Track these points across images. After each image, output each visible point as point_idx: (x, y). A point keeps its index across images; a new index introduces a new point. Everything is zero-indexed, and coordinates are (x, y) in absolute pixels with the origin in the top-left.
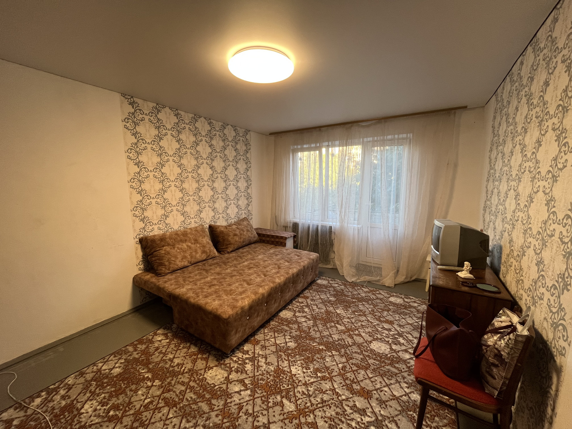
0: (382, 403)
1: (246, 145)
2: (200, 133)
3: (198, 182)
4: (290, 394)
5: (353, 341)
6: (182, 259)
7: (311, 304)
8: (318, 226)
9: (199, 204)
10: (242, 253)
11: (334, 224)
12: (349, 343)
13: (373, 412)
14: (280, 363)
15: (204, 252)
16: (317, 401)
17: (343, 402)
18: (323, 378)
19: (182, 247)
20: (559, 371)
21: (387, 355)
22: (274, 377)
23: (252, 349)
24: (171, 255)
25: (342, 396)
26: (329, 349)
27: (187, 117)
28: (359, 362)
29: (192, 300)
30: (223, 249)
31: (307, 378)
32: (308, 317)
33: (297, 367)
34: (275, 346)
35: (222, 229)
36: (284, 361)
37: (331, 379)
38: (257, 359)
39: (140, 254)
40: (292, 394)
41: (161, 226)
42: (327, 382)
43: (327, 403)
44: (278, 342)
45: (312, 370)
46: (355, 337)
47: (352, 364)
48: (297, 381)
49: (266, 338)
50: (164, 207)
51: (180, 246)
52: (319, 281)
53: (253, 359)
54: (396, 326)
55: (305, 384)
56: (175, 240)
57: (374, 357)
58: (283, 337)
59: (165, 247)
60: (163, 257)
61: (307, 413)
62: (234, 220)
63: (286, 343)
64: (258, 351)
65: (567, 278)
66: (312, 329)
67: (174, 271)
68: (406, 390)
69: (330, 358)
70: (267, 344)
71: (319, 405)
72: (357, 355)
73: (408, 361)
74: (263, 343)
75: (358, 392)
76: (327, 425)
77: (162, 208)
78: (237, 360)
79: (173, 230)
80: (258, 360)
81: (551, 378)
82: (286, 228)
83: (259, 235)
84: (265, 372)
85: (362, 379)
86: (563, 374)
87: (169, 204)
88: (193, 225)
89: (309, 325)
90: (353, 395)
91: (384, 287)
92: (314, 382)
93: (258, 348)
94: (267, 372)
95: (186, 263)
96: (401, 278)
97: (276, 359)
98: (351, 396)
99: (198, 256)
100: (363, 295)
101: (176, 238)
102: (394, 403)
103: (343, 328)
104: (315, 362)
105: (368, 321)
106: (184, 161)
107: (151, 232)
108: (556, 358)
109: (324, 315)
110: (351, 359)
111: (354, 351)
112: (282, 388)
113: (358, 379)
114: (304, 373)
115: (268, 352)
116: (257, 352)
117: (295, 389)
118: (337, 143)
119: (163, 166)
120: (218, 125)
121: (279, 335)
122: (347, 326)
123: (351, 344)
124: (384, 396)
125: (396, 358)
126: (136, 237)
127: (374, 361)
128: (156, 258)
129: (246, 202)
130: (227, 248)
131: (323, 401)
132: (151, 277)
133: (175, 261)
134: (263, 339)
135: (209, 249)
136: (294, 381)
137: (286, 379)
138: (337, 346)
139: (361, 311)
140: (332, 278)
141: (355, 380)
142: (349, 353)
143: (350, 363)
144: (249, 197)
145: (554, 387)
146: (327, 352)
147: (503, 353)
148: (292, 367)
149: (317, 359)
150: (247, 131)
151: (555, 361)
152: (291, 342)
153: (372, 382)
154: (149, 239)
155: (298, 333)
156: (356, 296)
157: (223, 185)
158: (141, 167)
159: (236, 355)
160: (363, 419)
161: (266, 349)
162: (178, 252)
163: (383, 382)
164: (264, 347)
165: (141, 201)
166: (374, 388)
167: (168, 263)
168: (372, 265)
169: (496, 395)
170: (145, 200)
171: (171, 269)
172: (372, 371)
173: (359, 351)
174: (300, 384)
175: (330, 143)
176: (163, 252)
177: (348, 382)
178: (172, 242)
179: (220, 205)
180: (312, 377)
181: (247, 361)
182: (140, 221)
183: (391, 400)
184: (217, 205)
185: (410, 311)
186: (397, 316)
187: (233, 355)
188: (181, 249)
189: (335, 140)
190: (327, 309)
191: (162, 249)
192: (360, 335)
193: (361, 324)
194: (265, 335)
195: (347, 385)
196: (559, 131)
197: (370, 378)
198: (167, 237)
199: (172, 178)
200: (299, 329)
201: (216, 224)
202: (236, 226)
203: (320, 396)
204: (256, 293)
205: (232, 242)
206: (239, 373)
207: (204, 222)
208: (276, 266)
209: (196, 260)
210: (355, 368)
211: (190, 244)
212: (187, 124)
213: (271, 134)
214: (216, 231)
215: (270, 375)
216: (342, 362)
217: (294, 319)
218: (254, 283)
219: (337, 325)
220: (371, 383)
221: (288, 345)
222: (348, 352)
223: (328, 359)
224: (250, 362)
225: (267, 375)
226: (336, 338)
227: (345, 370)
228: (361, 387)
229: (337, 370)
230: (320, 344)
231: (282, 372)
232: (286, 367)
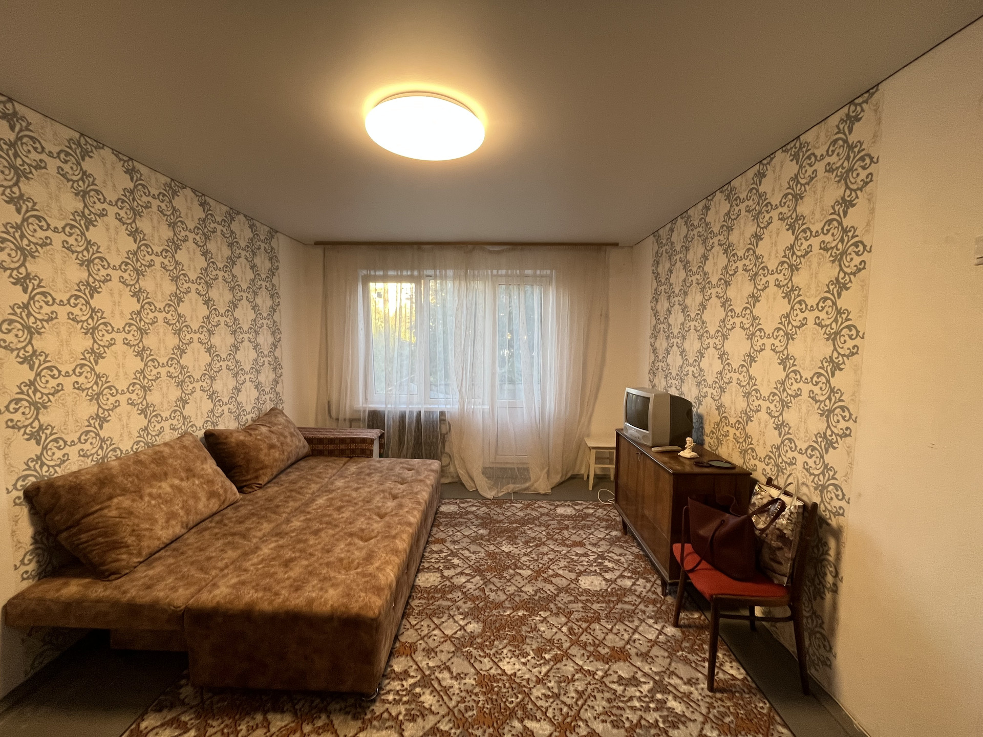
0: (645, 656)
1: (271, 259)
2: (182, 222)
3: (178, 332)
4: (529, 709)
5: (556, 587)
6: (167, 521)
7: (458, 550)
8: (420, 412)
9: (180, 384)
10: (293, 482)
11: (448, 406)
12: (552, 592)
13: (645, 675)
14: (477, 665)
15: (212, 495)
16: (573, 698)
17: (605, 680)
18: (557, 659)
19: (160, 491)
20: (837, 534)
21: (607, 590)
22: (485, 693)
23: (411, 663)
24: (138, 517)
25: (598, 673)
26: (533, 612)
27: (156, 182)
28: (584, 614)
30: (250, 480)
31: (535, 671)
32: (468, 571)
33: (507, 660)
34: (449, 642)
35: (242, 438)
36: (482, 659)
37: (567, 655)
38: (433, 677)
40: (532, 707)
41: (87, 446)
42: (564, 662)
43: (587, 694)
44: (449, 632)
45: (532, 654)
46: (554, 580)
47: (577, 620)
48: (524, 683)
49: (423, 634)
50: (96, 397)
51: (155, 491)
52: (443, 509)
53: (426, 681)
54: (590, 548)
55: (539, 681)
56: (137, 477)
57: (595, 599)
58: (451, 619)
59: (115, 500)
60: (116, 525)
61: (573, 724)
62: (251, 415)
63: (462, 628)
64: (424, 663)
66: (487, 590)
67: (151, 558)
68: (656, 626)
69: (544, 624)
70: (432, 644)
71: (580, 703)
72: (575, 605)
73: (633, 588)
74: (424, 645)
75: (611, 656)
76: (609, 725)
77: (91, 400)
78: (397, 697)
79: (118, 452)
80: (437, 678)
81: (826, 544)
82: (354, 421)
83: (309, 440)
84: (463, 694)
85: (603, 635)
86: (845, 534)
87: (109, 388)
88: (168, 436)
89: (478, 586)
90: (607, 663)
91: (538, 496)
92: (549, 671)
93: (419, 657)
94: (467, 692)
95: (178, 530)
96: (557, 479)
97: (466, 663)
98: (607, 666)
99: (201, 505)
100: (521, 514)
101: (141, 472)
102: (655, 651)
103: (529, 572)
104: (528, 641)
105: (553, 550)
106: (147, 283)
107: (59, 466)
108: (830, 521)
109: (489, 561)
110: (571, 613)
111: (565, 600)
112: (511, 706)
113: (598, 638)
114: (525, 664)
115: (444, 657)
116: (423, 665)
117: (531, 696)
119: (94, 291)
120: (220, 211)
121: (443, 620)
122: (531, 567)
123: (555, 592)
124: (642, 647)
125: (618, 590)
126: (15, 485)
127: (599, 605)
128: (94, 532)
129: (272, 376)
130: (257, 478)
131: (580, 694)
132: (86, 587)
133: (152, 530)
134: (419, 637)
135: (222, 487)
136: (519, 684)
137: (505, 687)
138: (541, 603)
139: (534, 538)
140: (461, 499)
141: (597, 642)
142: (563, 607)
143: (573, 621)
144: (276, 366)
145: (832, 552)
146: (533, 617)
147: (785, 531)
148: (500, 664)
149: (527, 634)
150: (273, 232)
151: (828, 524)
152: (470, 623)
153: (616, 634)
154: (63, 486)
155: (469, 604)
156: (513, 519)
157: (230, 340)
159: (388, 688)
160: (642, 690)
161: (436, 653)
162: (154, 506)
163: (628, 629)
164: (430, 652)
165: (32, 383)
166: (623, 642)
167: (133, 538)
168: (515, 466)
169: (785, 582)
170: (43, 380)
171: (145, 552)
172: (606, 620)
173: (572, 598)
174: (531, 685)
176: (114, 513)
177: (591, 649)
178: (132, 482)
179: (224, 384)
180: (540, 665)
181: (418, 690)
182: (28, 440)
183: (651, 647)
184: (218, 386)
185: (591, 521)
186: (581, 532)
187: (382, 692)
188: (159, 496)
190: (486, 551)
191: (109, 506)
192: (557, 575)
193: (549, 558)
194: (416, 630)
195: (591, 654)
197: (611, 630)
198: (114, 472)
199: (118, 323)
200: (467, 596)
201: (216, 428)
202: (267, 428)
203: (572, 689)
205: (266, 463)
206: (420, 720)
207: (192, 426)
209: (199, 518)
210: (584, 625)
211: (177, 482)
212: (154, 196)
213: (318, 243)
214: (225, 444)
215: (476, 694)
216: (563, 623)
217: (448, 583)
218: (373, 534)
219: (518, 571)
220: (616, 637)
221: (469, 631)
222: (560, 605)
223: (543, 628)
224: (424, 690)
225: (471, 696)
226: (531, 591)
227: (575, 634)
228: (609, 647)
229: (564, 638)
230: (515, 609)
231: (492, 679)
232: (491, 668)
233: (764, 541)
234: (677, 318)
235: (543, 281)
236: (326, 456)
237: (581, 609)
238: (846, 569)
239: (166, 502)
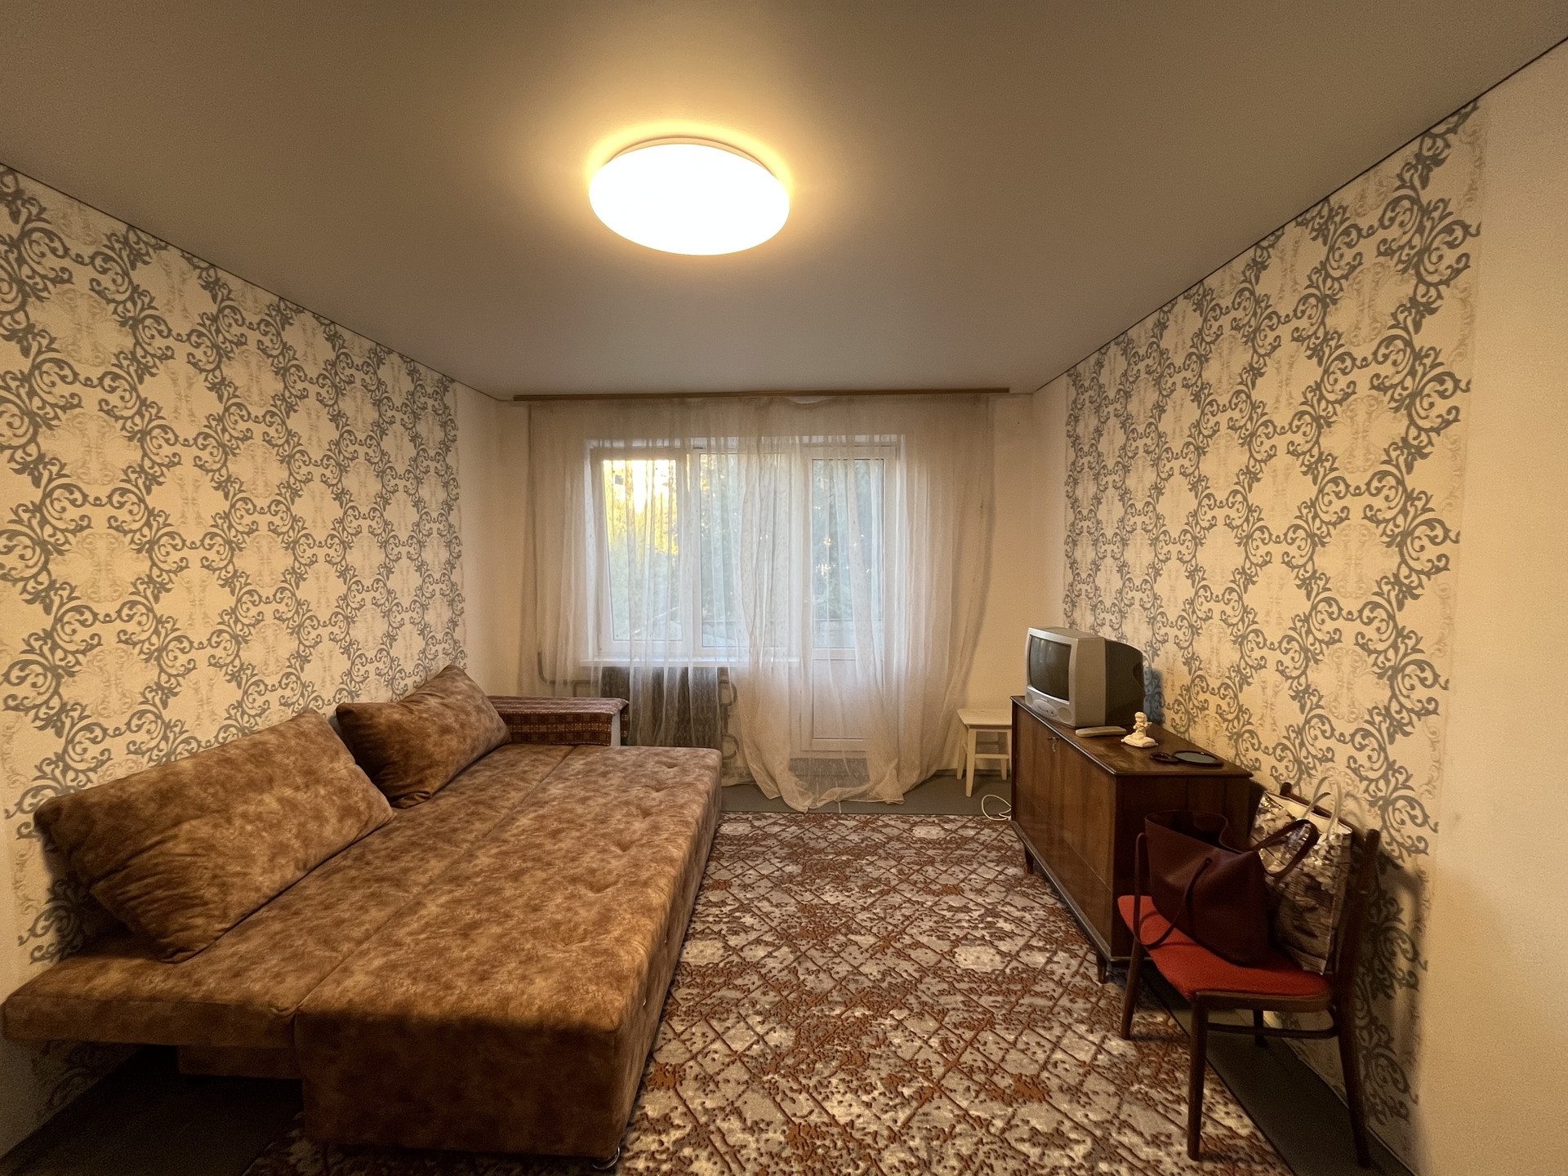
0: (1075, 1092)
1: (444, 425)
2: (298, 368)
3: (292, 546)
5: (916, 966)
6: (272, 859)
7: (751, 900)
8: (685, 671)
9: (296, 631)
10: (481, 789)
11: (732, 660)
12: (910, 975)
13: (1077, 1126)
14: (788, 1107)
15: (346, 812)
16: (954, 1168)
17: (1007, 1135)
18: (923, 1097)
19: (260, 809)
20: (1415, 884)
21: (1003, 971)
22: (801, 1159)
23: (675, 1102)
24: (224, 854)
25: (994, 1122)
26: (880, 1011)
27: (254, 302)
28: (966, 1015)
29: (429, 1009)
30: (409, 786)
31: (887, 1117)
32: (768, 938)
33: (839, 1097)
34: (739, 1064)
35: (396, 716)
36: (795, 1096)
37: (941, 1090)
38: (712, 1128)
39: (39, 879)
41: (141, 737)
42: (936, 1102)
43: (977, 1161)
44: (738, 1046)
45: (881, 1089)
46: (913, 954)
47: (955, 1026)
48: (869, 1140)
49: (695, 1049)
50: (156, 655)
51: (252, 808)
52: (726, 829)
53: (700, 1136)
54: (972, 896)
55: (894, 1137)
56: (223, 786)
57: (984, 987)
58: (742, 1024)
59: (186, 826)
60: (186, 868)
62: (414, 678)
63: (761, 1038)
64: (698, 1101)
65: (1399, 712)
66: (801, 971)
67: (243, 922)
68: (1091, 1037)
69: (899, 1033)
70: (711, 1069)
72: (950, 999)
73: (1048, 968)
74: (697, 1069)
75: (1016, 1091)
77: (147, 660)
78: (651, 1165)
79: (194, 745)
80: (719, 1129)
81: (1393, 901)
82: (579, 685)
83: (507, 718)
84: (764, 1160)
85: (1001, 1053)
86: (1429, 885)
87: (178, 639)
88: (277, 715)
89: (786, 963)
90: (1011, 1106)
91: (884, 807)
92: (909, 1119)
93: (689, 1091)
94: (771, 1155)
95: (290, 873)
96: (913, 778)
97: (768, 1102)
98: (1010, 1110)
99: (328, 831)
100: (855, 838)
101: (230, 778)
102: (1092, 1083)
103: (872, 940)
104: (872, 1062)
105: (909, 900)
106: (240, 467)
107: (94, 770)
108: (1400, 862)
109: (804, 920)
110: (944, 1013)
111: (934, 989)
113: (992, 1057)
114: (868, 1105)
115: (730, 1091)
116: (695, 1105)
117: (881, 1165)
118: (733, 442)
119: (152, 481)
120: (359, 348)
121: (728, 1024)
122: (875, 930)
123: (916, 975)
124: (1069, 1074)
125: (1024, 971)
126: (19, 805)
127: (992, 998)
128: (149, 880)
129: (447, 614)
130: (421, 782)
131: (966, 1161)
132: (136, 973)
133: (245, 874)
134: (688, 1055)
135: (364, 799)
136: (860, 1143)
137: (835, 1147)
138: (893, 994)
139: (878, 880)
140: (754, 812)
141: (991, 1066)
142: (931, 1001)
143: (949, 1026)
144: (454, 598)
145: (1406, 916)
146: (880, 1020)
147: (1320, 879)
148: (826, 1105)
149: (872, 1051)
150: (446, 381)
151: (1398, 867)
152: (773, 1029)
153: (1023, 1051)
154: (99, 804)
155: (772, 996)
156: (841, 846)
157: (379, 557)
158: (50, 480)
159: (637, 1147)
160: (1072, 1154)
161: (717, 1084)
162: (251, 834)
163: (1043, 1042)
164: (707, 1082)
165: (48, 635)
166: (1037, 1066)
167: (215, 890)
168: (843, 756)
169: (1323, 968)
170: (68, 629)
171: (234, 913)
172: (1004, 1025)
173: (945, 986)
174: (881, 1145)
175: (713, 442)
176: (183, 848)
177: (980, 1078)
178: (214, 795)
179: (368, 630)
180: (895, 1107)
181: (687, 1151)
182: (41, 728)
183: (1085, 1075)
184: (358, 632)
185: (971, 850)
186: (956, 869)
187: (627, 1155)
188: (259, 817)
189: (726, 436)
190: (799, 903)
191: (175, 837)
192: (917, 945)
193: (903, 915)
194: (684, 1042)
195: (982, 1087)
196: (1312, 456)
197: (1014, 1044)
198: (185, 779)
199: (193, 534)
200: (768, 983)
201: (356, 701)
202: (438, 700)
203: (951, 1152)
204: (647, 910)
205: (437, 757)
207: (315, 699)
208: (634, 810)
209: (325, 852)
210: (968, 1035)
211: (288, 792)
212: (250, 325)
213: (519, 398)
214: (370, 727)
215: (787, 1161)
216: (932, 1030)
217: (735, 959)
218: (611, 878)
219: (852, 937)
220: (1022, 1056)
221: (772, 1044)
222: (925, 998)
223: (897, 1039)
224: (697, 1152)
225: (777, 1164)
226: (875, 973)
227: (952, 1051)
228: (1012, 1075)
229: (935, 1058)
230: (849, 1005)
231: (812, 1132)
232: (811, 1112)
233: (1282, 896)
234: (1111, 512)
235: (883, 453)
236: (535, 743)
237: (961, 1006)
238: (1434, 946)
239: (271, 826)
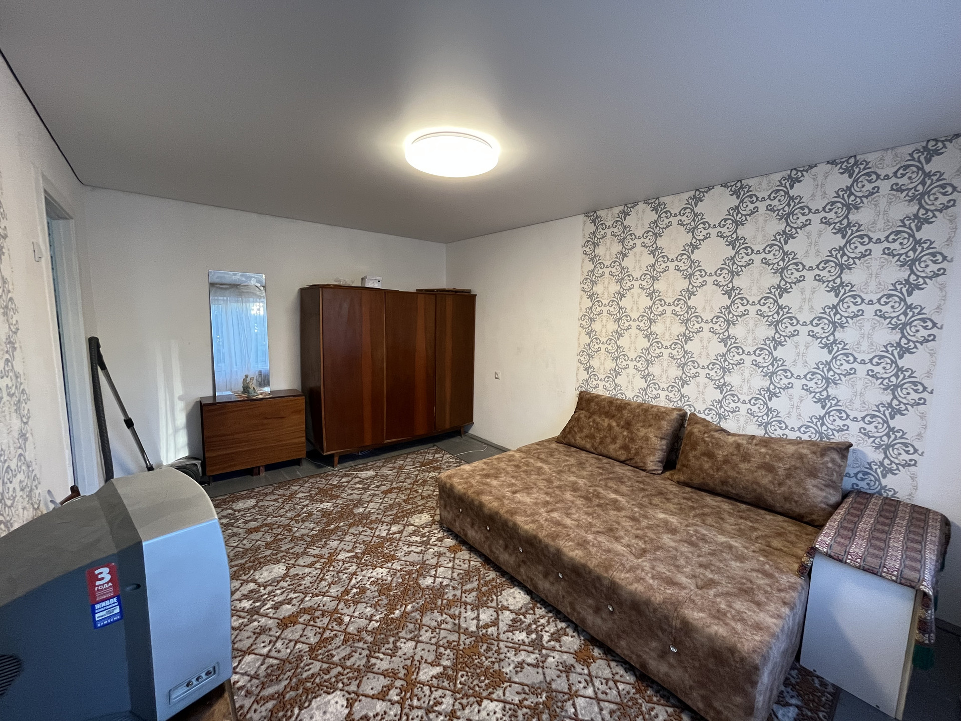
0: (262, 632)
5: (375, 670)
12: (377, 658)
13: (266, 616)
17: (304, 596)
18: (346, 592)
23: (444, 545)
26: (386, 621)
28: (330, 647)
31: (359, 578)
33: (384, 574)
34: (435, 564)
37: (338, 599)
43: (317, 582)
45: (368, 586)
47: (336, 635)
50: (616, 359)
53: (425, 543)
57: (318, 680)
58: (449, 577)
63: (436, 577)
69: (369, 614)
71: (322, 575)
72: (343, 654)
75: (298, 616)
76: (301, 573)
77: (613, 360)
85: (305, 633)
104: (377, 594)
109: (487, 663)
110: (345, 641)
111: (356, 655)
112: (367, 555)
114: (370, 578)
115: (428, 557)
117: (356, 564)
119: (623, 296)
120: (768, 184)
123: (373, 661)
126: (578, 389)
129: (881, 397)
131: (322, 579)
134: (457, 557)
136: (367, 565)
137: (376, 561)
138: (383, 636)
141: (312, 623)
142: (356, 645)
143: (340, 633)
146: (382, 615)
148: (388, 570)
153: (291, 641)
157: (767, 332)
164: (440, 555)
166: (283, 636)
170: (593, 344)
172: (302, 653)
173: (348, 663)
177: (318, 613)
179: (746, 380)
182: (584, 371)
183: (252, 645)
184: (733, 379)
192: (382, 696)
195: (316, 610)
197: (296, 643)
199: (635, 316)
210: (327, 634)
212: (675, 215)
216: (350, 625)
219: (439, 670)
220: (291, 638)
222: (361, 644)
223: (369, 611)
226: (402, 645)
227: (335, 620)
228: (300, 623)
229: (345, 611)
230: (405, 615)
